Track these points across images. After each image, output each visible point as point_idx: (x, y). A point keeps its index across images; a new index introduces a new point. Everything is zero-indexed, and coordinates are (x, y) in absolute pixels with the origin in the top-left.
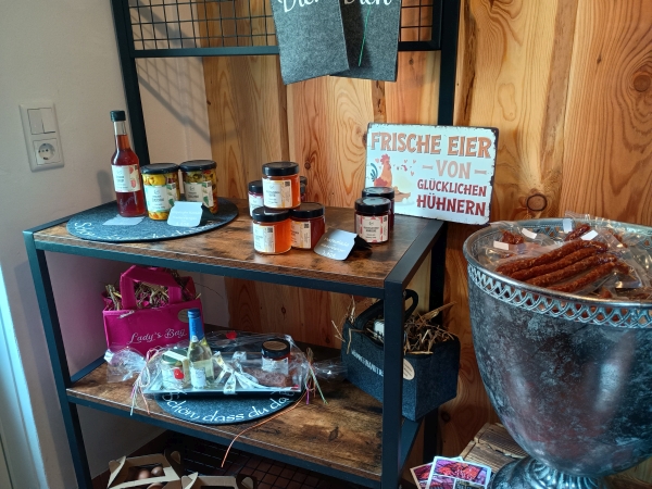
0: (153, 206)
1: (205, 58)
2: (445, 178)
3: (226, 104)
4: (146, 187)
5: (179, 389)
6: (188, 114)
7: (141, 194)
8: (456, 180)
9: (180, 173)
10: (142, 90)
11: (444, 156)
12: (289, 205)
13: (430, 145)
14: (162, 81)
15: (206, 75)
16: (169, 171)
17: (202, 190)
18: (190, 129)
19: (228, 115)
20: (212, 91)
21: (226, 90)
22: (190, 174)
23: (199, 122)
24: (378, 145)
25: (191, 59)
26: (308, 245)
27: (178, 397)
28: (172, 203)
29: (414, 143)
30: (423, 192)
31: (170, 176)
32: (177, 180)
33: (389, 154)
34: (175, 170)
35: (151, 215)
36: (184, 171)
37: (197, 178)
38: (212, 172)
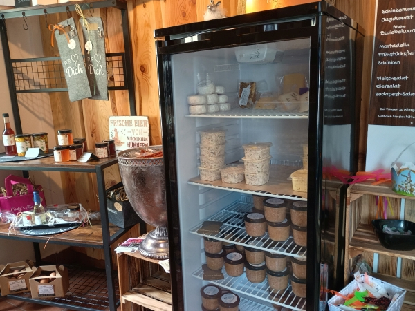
0: (20, 150)
1: (50, 93)
2: (135, 136)
3: (59, 111)
4: (17, 143)
5: (30, 225)
6: (42, 116)
7: (15, 146)
8: (138, 136)
9: (31, 137)
10: (20, 106)
11: (134, 127)
12: (67, 144)
13: (129, 123)
14: (30, 103)
15: (51, 99)
16: (26, 136)
17: (41, 144)
18: (43, 122)
19: (60, 116)
20: (54, 106)
21: (59, 106)
22: (35, 137)
23: (48, 120)
24: (113, 125)
25: (43, 93)
26: (75, 159)
27: (29, 228)
28: (27, 149)
29: (124, 123)
30: (129, 141)
31: (27, 138)
32: (30, 140)
33: (117, 127)
34: (29, 136)
35: (19, 155)
36: (33, 136)
37: (38, 139)
38: (45, 136)
